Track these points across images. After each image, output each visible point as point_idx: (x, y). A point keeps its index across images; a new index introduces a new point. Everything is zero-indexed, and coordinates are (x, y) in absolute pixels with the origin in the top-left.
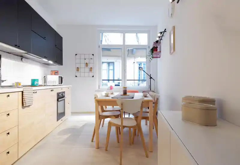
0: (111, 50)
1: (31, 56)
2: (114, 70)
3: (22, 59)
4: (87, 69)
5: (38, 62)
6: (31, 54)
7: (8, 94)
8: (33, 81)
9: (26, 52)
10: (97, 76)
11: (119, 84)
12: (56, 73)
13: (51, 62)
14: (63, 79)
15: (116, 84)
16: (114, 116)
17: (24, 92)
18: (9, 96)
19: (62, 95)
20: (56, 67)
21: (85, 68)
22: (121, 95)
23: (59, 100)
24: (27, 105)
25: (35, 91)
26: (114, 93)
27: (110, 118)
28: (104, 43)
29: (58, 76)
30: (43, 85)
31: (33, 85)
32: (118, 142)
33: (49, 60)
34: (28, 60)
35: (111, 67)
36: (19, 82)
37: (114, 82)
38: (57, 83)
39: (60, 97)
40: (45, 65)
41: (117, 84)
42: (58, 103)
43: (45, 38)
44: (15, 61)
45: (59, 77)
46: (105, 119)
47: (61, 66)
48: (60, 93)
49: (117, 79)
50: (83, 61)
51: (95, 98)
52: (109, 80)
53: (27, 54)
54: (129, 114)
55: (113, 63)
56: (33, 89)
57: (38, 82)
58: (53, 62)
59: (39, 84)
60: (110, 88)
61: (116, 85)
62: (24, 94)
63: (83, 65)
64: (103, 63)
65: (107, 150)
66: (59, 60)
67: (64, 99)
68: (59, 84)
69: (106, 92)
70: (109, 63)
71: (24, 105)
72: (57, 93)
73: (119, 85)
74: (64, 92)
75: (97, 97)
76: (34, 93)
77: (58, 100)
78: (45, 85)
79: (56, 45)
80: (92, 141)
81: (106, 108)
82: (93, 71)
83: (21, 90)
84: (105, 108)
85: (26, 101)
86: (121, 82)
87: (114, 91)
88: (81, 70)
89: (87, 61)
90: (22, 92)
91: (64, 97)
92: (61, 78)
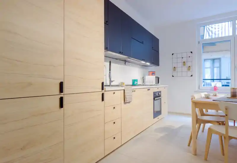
0: (217, 44)
1: (132, 60)
2: (220, 67)
3: (125, 63)
4: (185, 69)
5: (137, 64)
6: (132, 58)
7: (114, 92)
8: (134, 81)
9: (128, 57)
10: (196, 75)
11: (228, 84)
12: (153, 73)
13: (148, 64)
14: (160, 79)
15: (223, 84)
16: (218, 122)
17: (125, 90)
18: (114, 93)
19: (158, 94)
20: (153, 68)
21: (182, 67)
22: (227, 98)
23: (156, 99)
24: (127, 101)
25: (134, 90)
26: (217, 95)
27: (212, 124)
28: (206, 37)
29: (154, 76)
30: (142, 84)
31: (133, 85)
32: (224, 155)
33: (146, 61)
34: (130, 63)
35: (217, 64)
36: (123, 82)
37: (220, 82)
38: (154, 83)
39: (157, 96)
40: (144, 67)
41: (226, 84)
42: (155, 101)
43: (143, 43)
44: (121, 65)
45: (156, 77)
46: (206, 124)
47: (158, 67)
48: (156, 92)
49: (226, 79)
50: (180, 60)
51: (192, 99)
52: (213, 80)
53: (128, 58)
54: (234, 121)
55: (220, 59)
56: (133, 88)
57: (137, 82)
58: (150, 63)
59: (138, 84)
60: (213, 89)
61: (223, 86)
62: (125, 92)
63: (180, 65)
64: (206, 61)
65: (207, 160)
66: (155, 61)
67: (161, 99)
68: (156, 83)
69: (206, 93)
70: (213, 60)
71: (126, 101)
72: (154, 92)
73: (228, 86)
74: (160, 92)
75: (195, 98)
76: (133, 91)
77: (154, 99)
78: (143, 85)
79: (153, 48)
80: (189, 145)
81: (207, 111)
82: (191, 70)
83: (123, 88)
84: (205, 111)
85: (127, 98)
86: (229, 81)
87: (217, 93)
88: (179, 69)
89: (184, 60)
90: (124, 90)
91: (160, 96)
92: (157, 78)
